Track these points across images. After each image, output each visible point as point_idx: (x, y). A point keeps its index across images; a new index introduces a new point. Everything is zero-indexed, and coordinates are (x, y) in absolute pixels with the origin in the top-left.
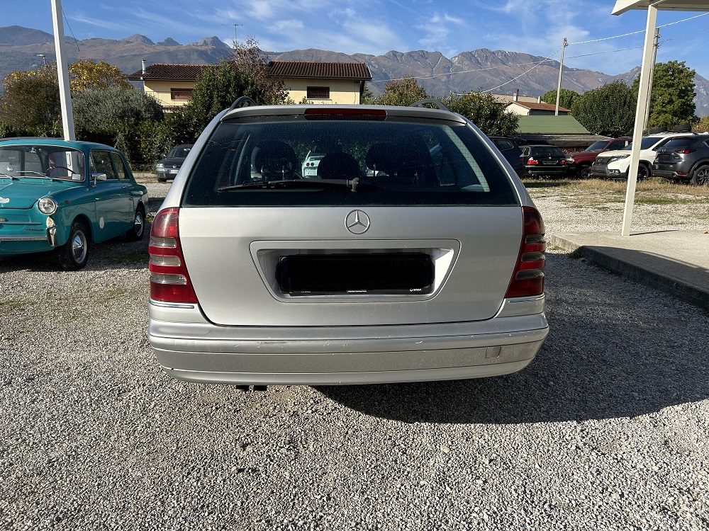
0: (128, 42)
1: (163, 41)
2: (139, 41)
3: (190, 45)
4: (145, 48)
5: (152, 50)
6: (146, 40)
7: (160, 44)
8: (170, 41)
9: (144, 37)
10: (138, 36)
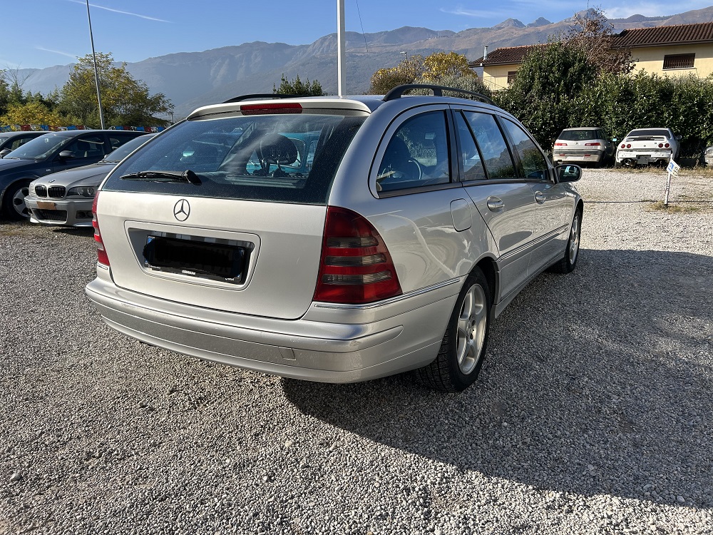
0: (499, 28)
1: (533, 21)
2: (510, 25)
3: (561, 22)
4: (515, 32)
5: (521, 33)
6: (518, 24)
7: (531, 25)
8: (542, 21)
9: (516, 21)
10: (510, 20)
